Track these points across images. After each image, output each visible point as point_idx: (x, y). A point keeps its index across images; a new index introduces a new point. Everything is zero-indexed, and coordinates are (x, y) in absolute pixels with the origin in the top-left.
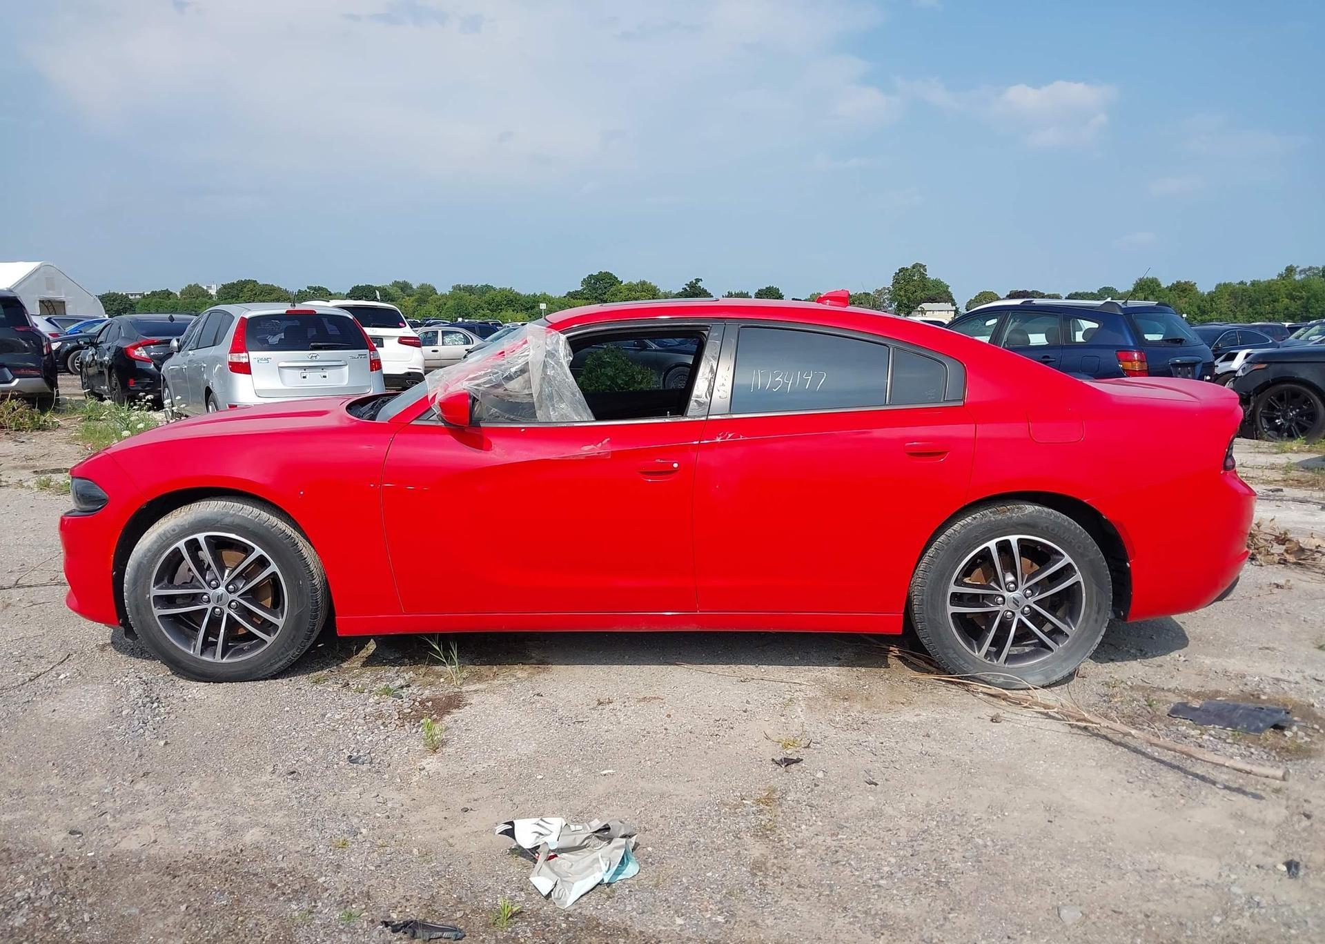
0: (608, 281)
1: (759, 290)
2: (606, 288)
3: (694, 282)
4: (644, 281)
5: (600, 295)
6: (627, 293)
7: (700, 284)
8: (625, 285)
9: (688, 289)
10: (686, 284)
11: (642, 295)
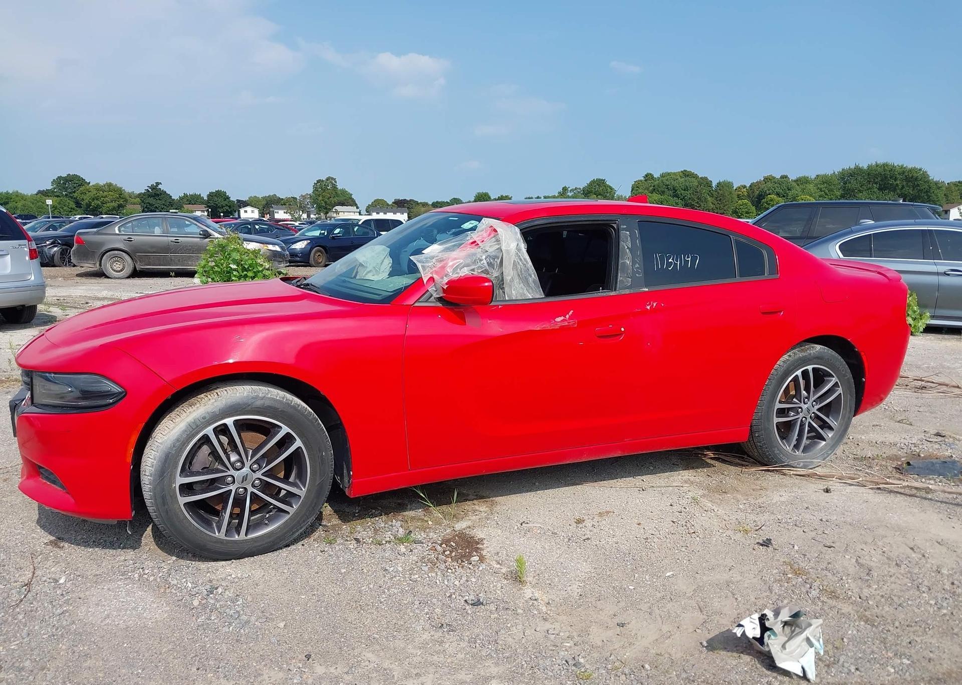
0: (77, 182)
1: (210, 193)
2: (75, 187)
3: (155, 184)
4: (110, 183)
5: (70, 193)
6: (95, 192)
7: (160, 186)
8: (93, 186)
9: (150, 190)
10: (148, 187)
11: (109, 194)
